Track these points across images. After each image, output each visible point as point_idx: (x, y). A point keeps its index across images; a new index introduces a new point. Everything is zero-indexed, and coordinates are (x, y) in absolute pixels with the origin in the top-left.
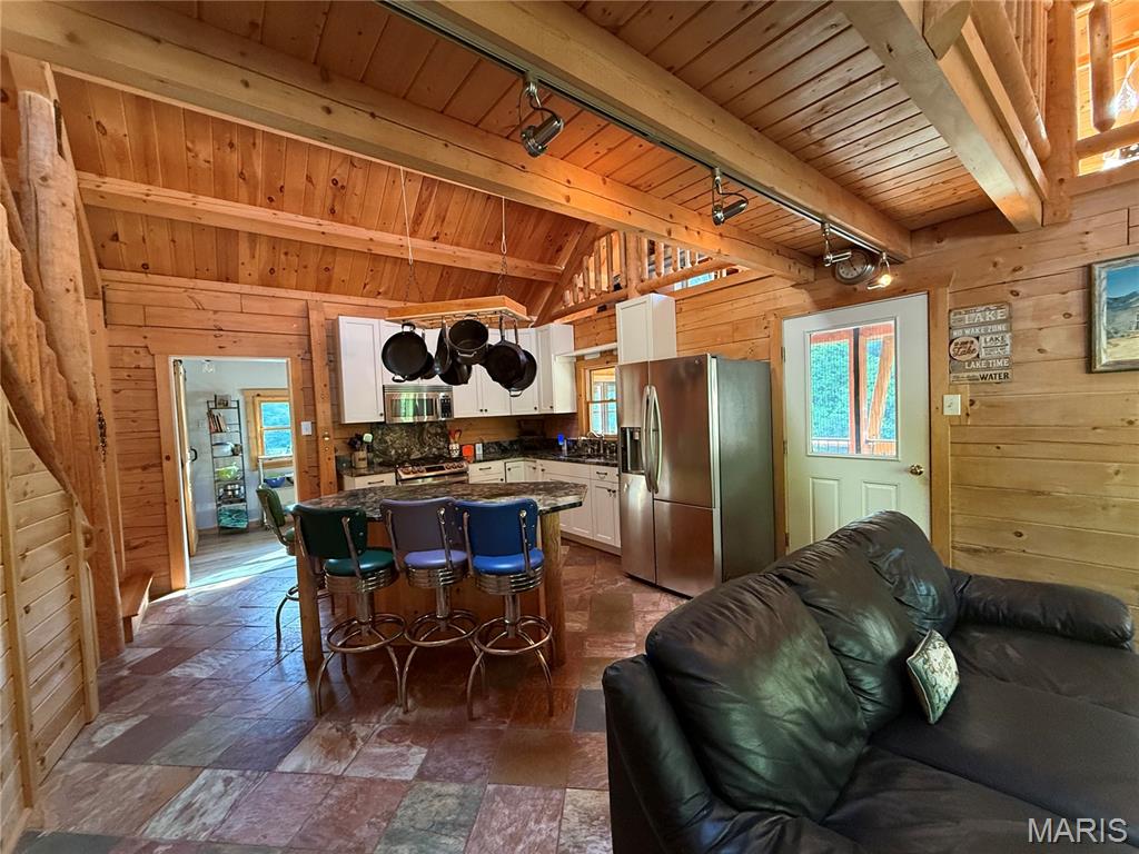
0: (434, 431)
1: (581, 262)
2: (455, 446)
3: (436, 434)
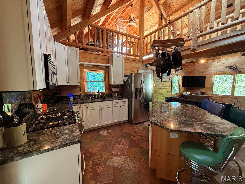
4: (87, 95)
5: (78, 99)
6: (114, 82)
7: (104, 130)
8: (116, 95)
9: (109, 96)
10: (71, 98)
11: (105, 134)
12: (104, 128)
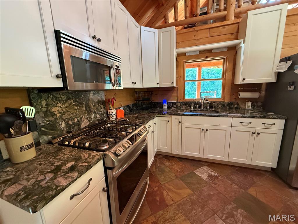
3: (98, 103)
4: (187, 102)
5: (174, 107)
6: (244, 79)
7: (206, 167)
8: (249, 106)
9: (230, 108)
10: (165, 106)
11: (204, 177)
12: (206, 164)
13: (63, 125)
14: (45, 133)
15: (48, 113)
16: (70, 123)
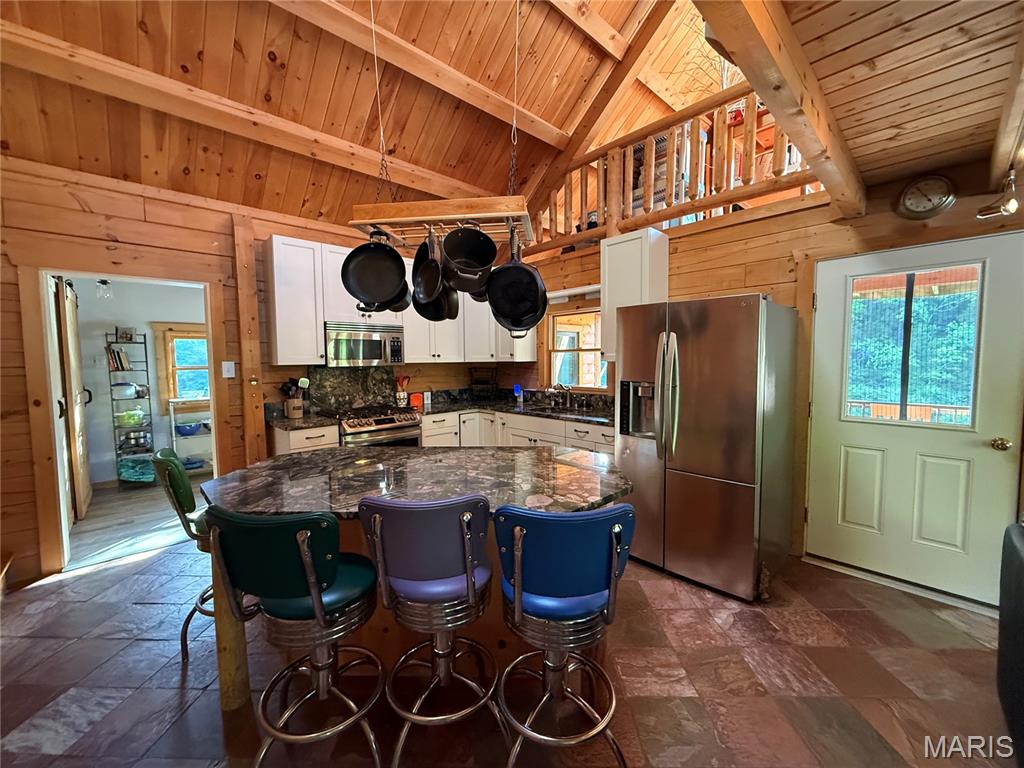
0: (378, 377)
1: (549, 195)
2: (402, 395)
3: (382, 381)
5: (533, 401)
13: (333, 401)
14: (314, 404)
15: (320, 386)
16: (340, 399)
